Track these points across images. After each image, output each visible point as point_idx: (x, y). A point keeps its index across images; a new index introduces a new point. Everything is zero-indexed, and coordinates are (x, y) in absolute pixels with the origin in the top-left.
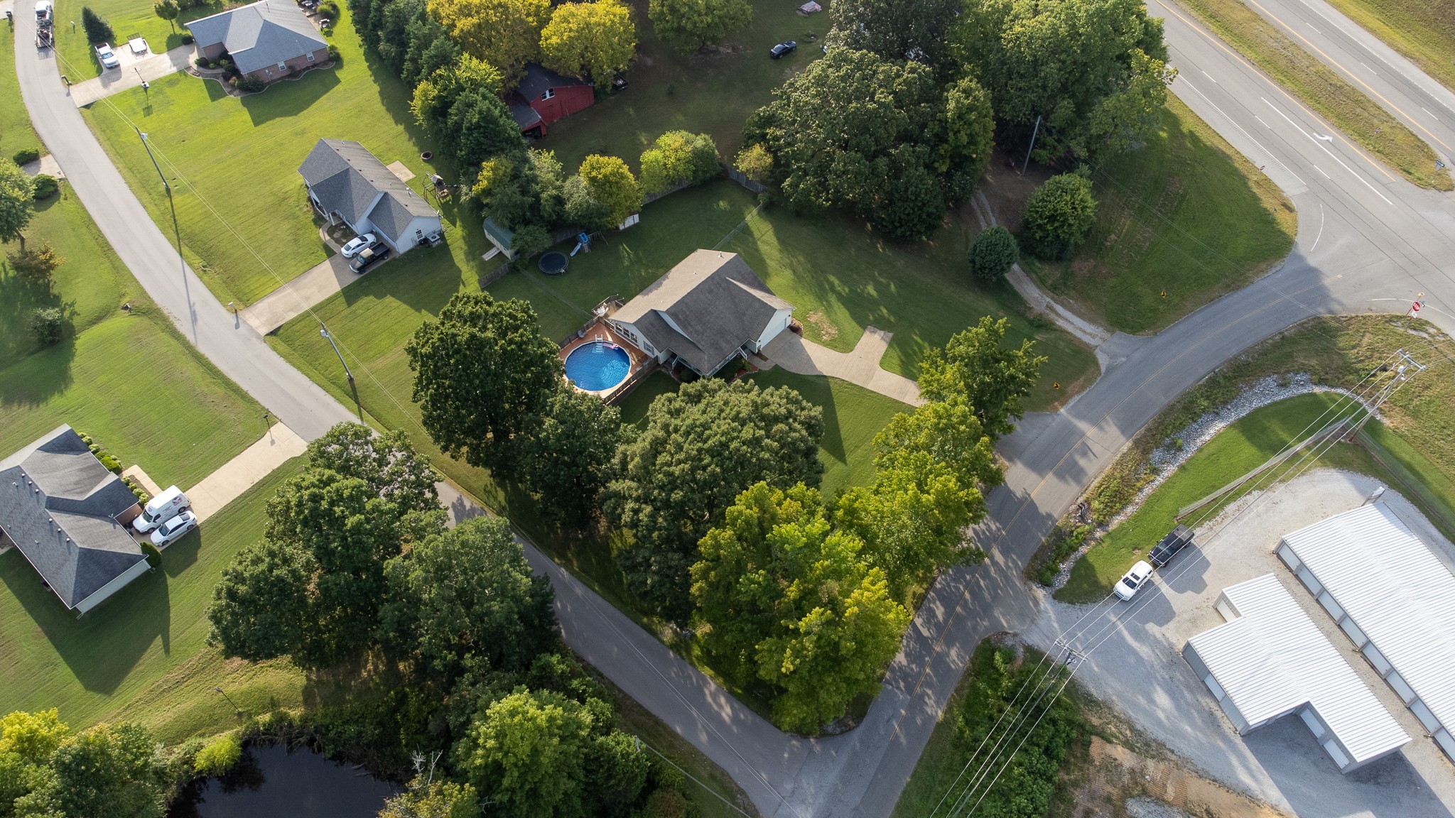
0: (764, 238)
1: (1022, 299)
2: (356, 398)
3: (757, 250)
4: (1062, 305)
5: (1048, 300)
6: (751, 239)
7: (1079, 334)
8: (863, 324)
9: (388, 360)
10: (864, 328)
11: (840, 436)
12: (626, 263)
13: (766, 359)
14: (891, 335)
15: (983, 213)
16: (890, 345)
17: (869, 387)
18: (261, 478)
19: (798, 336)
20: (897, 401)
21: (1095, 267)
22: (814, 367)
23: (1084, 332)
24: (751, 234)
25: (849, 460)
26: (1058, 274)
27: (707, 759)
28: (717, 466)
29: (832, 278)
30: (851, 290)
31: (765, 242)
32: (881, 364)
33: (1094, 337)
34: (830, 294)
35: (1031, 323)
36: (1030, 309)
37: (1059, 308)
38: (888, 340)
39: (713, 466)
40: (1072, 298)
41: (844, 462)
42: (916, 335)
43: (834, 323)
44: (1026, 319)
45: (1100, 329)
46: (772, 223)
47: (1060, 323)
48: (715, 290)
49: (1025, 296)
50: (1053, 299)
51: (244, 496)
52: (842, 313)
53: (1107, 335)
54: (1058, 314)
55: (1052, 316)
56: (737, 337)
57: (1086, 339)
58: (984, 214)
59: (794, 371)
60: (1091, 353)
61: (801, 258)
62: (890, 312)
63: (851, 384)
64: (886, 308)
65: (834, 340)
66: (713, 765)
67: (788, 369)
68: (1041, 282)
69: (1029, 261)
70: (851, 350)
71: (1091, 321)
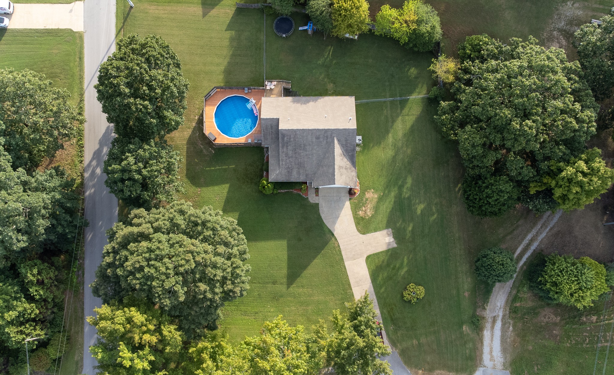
0: (407, 118)
1: (488, 298)
2: (125, 19)
3: (393, 121)
4: (503, 325)
5: (501, 314)
6: (399, 111)
7: (486, 350)
8: (390, 224)
9: (157, 11)
10: (387, 227)
11: (301, 273)
12: (320, 62)
13: (317, 195)
14: (395, 245)
15: (544, 224)
16: (388, 251)
17: (347, 264)
18: (50, 28)
19: (348, 198)
20: (349, 285)
21: (555, 324)
22: (334, 223)
23: (491, 352)
24: (402, 108)
25: (291, 289)
26: (530, 304)
27: (82, 354)
28: (140, 284)
29: (409, 181)
30: (409, 198)
31: (403, 121)
32: (368, 258)
33: (492, 359)
34: (396, 189)
35: (474, 316)
36: (484, 309)
37: (499, 324)
38: (390, 247)
39: (138, 282)
40: (514, 326)
41: (288, 287)
42: (408, 258)
43: (376, 209)
44: (475, 311)
45: (502, 360)
46: (423, 111)
47: (487, 334)
48: (321, 140)
49: (492, 298)
50: (504, 316)
51: (37, 31)
52: (387, 206)
53: (499, 366)
54: (493, 327)
55: (488, 325)
56: (307, 175)
57: (486, 357)
58: (544, 226)
59: (323, 216)
60: (477, 367)
61: (409, 151)
62: (413, 231)
63: (340, 251)
64: (413, 227)
65: (363, 219)
66: (82, 359)
67: (321, 211)
68: (513, 299)
69: (524, 282)
70: (364, 234)
71: (504, 350)
